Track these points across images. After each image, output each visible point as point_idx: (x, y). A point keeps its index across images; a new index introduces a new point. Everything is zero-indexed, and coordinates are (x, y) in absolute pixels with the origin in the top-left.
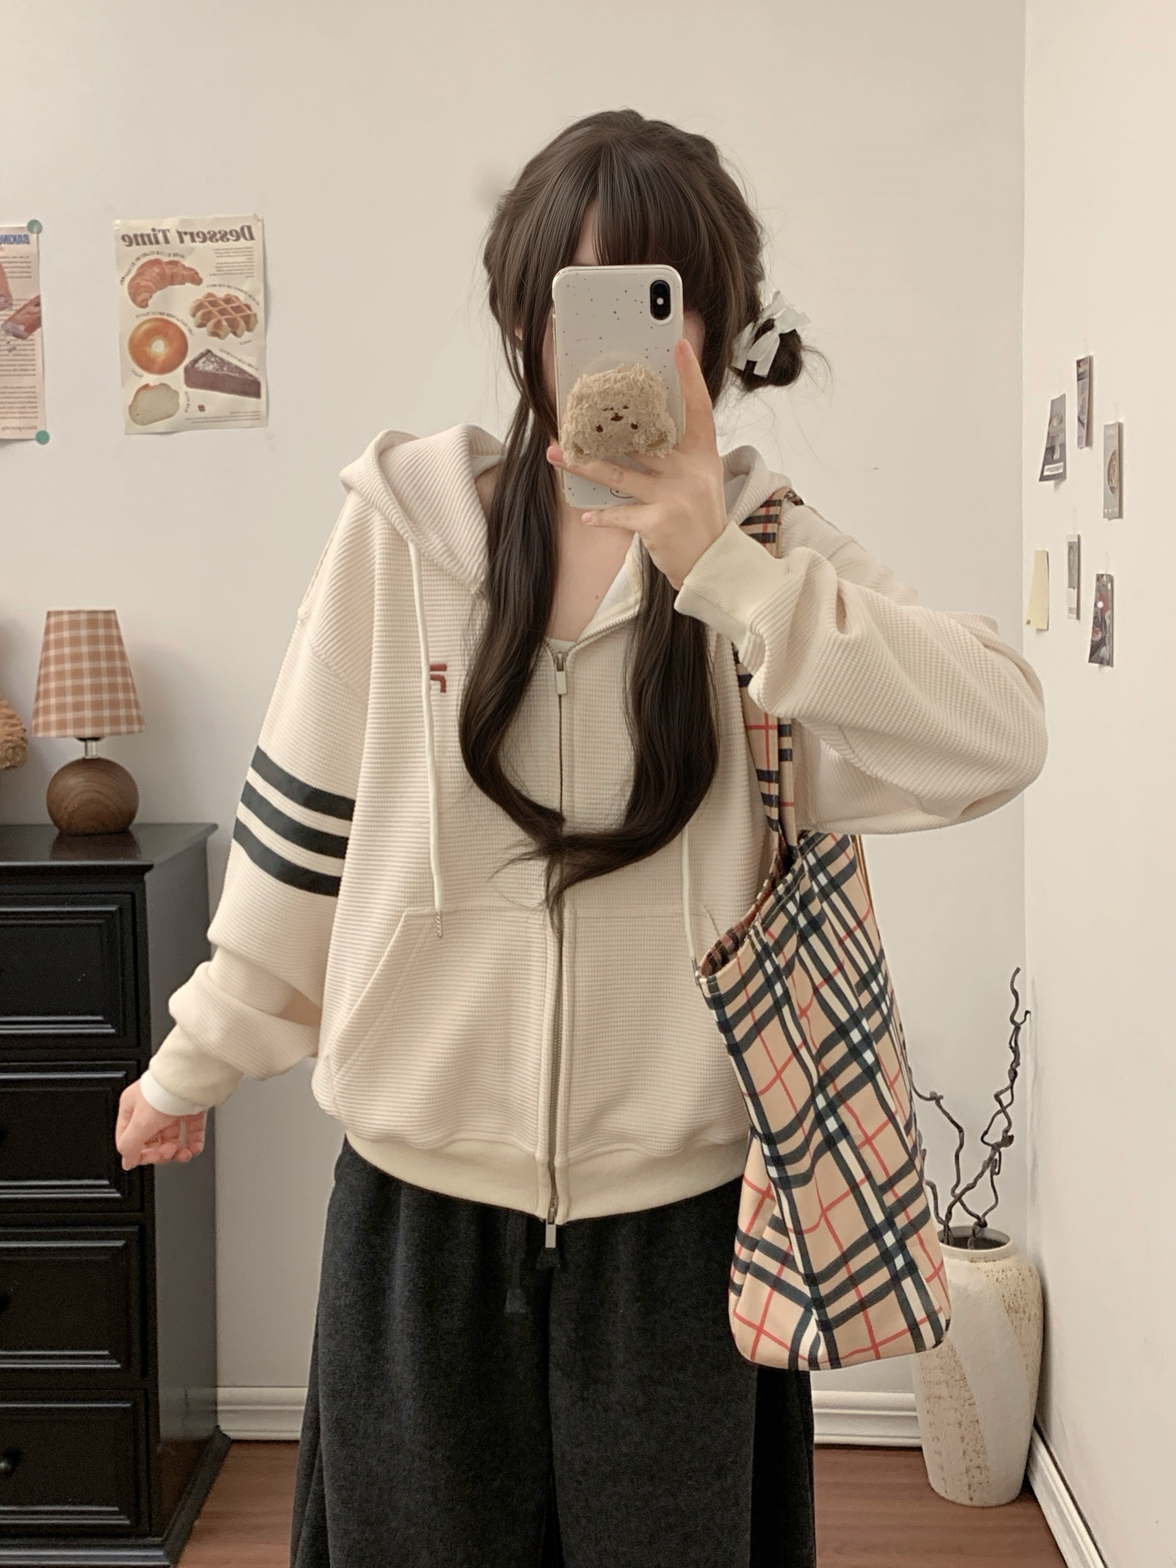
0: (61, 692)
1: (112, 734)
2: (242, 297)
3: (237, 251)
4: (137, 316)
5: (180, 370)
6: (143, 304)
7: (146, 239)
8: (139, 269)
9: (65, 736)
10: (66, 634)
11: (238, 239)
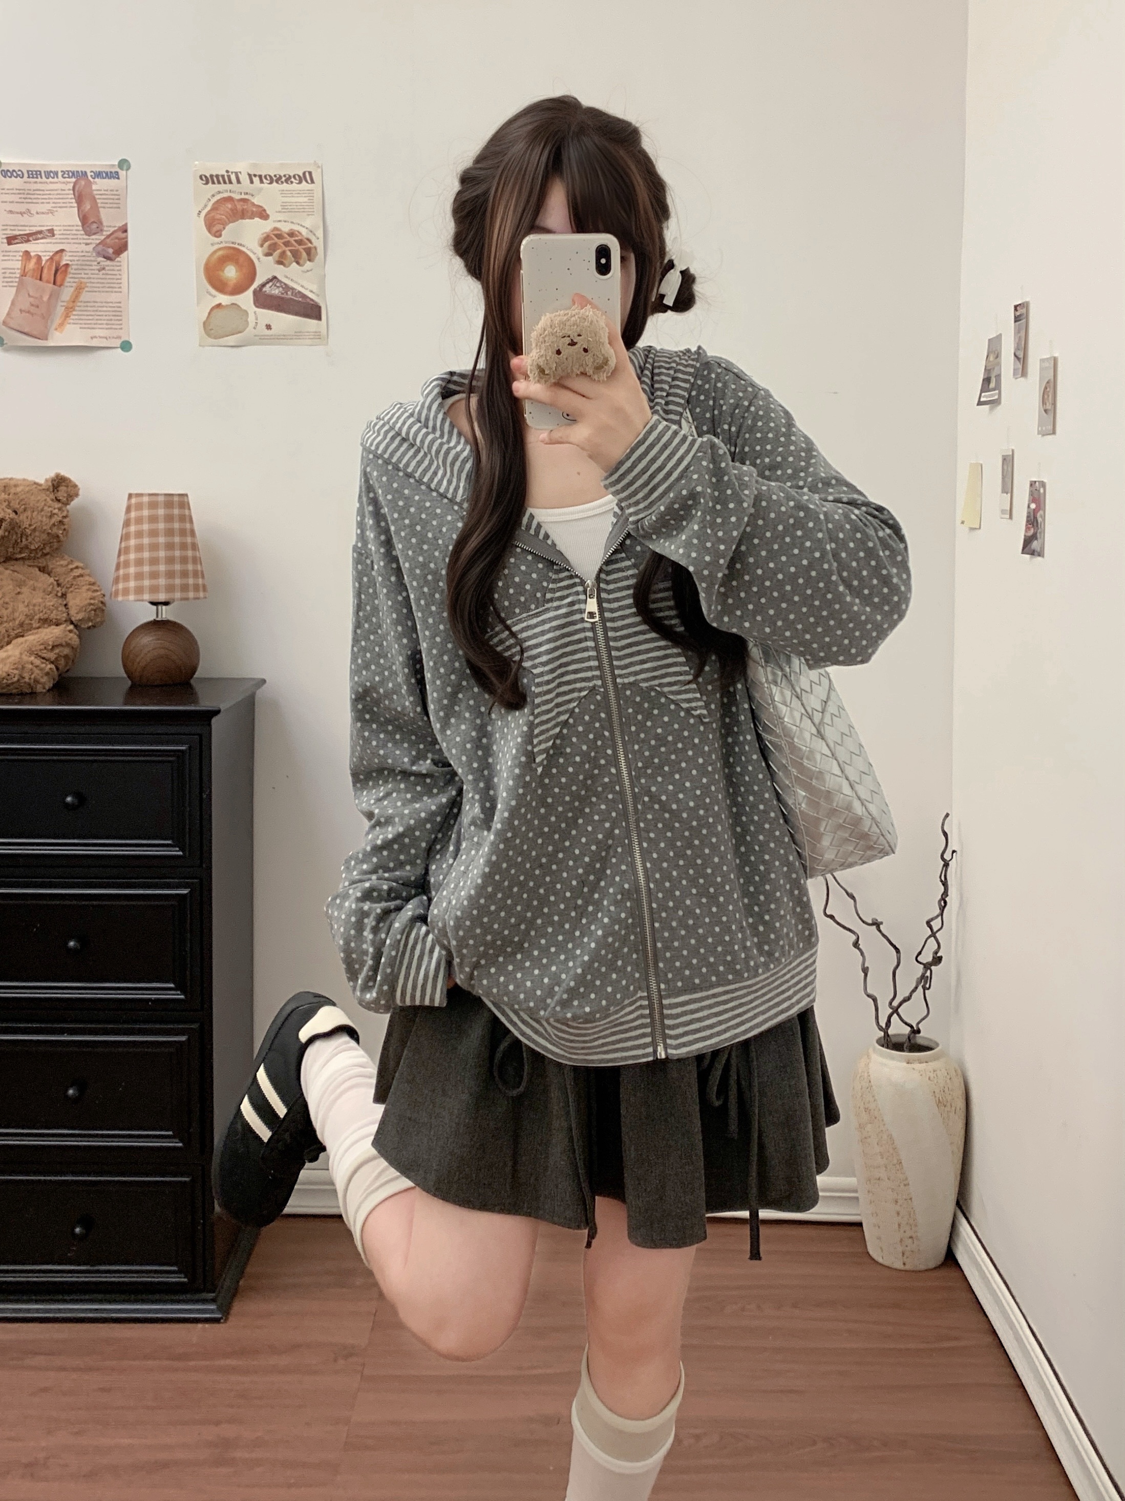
0: (139, 562)
1: (182, 599)
2: (304, 232)
3: (300, 193)
4: (212, 245)
5: (250, 292)
6: (218, 234)
7: (221, 179)
8: (214, 204)
9: (143, 600)
10: (146, 513)
11: (300, 182)
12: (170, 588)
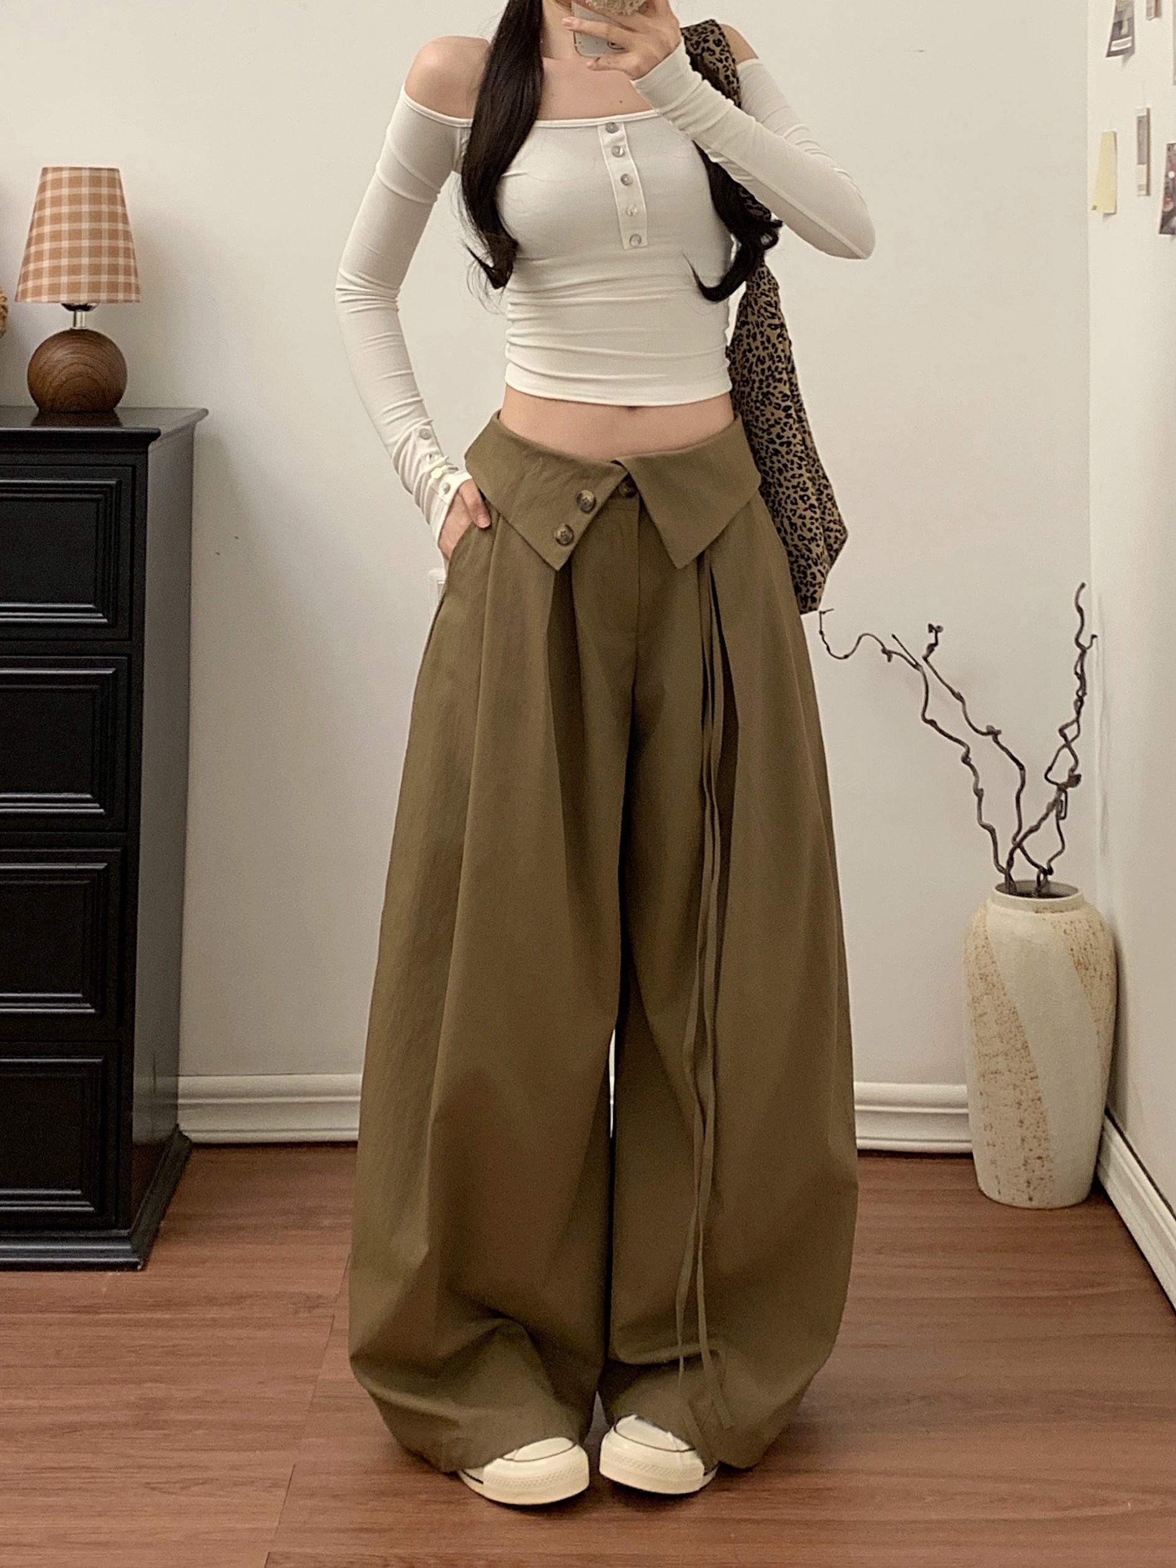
0: (56, 254)
1: (108, 303)
10: (65, 191)
12: (95, 287)
